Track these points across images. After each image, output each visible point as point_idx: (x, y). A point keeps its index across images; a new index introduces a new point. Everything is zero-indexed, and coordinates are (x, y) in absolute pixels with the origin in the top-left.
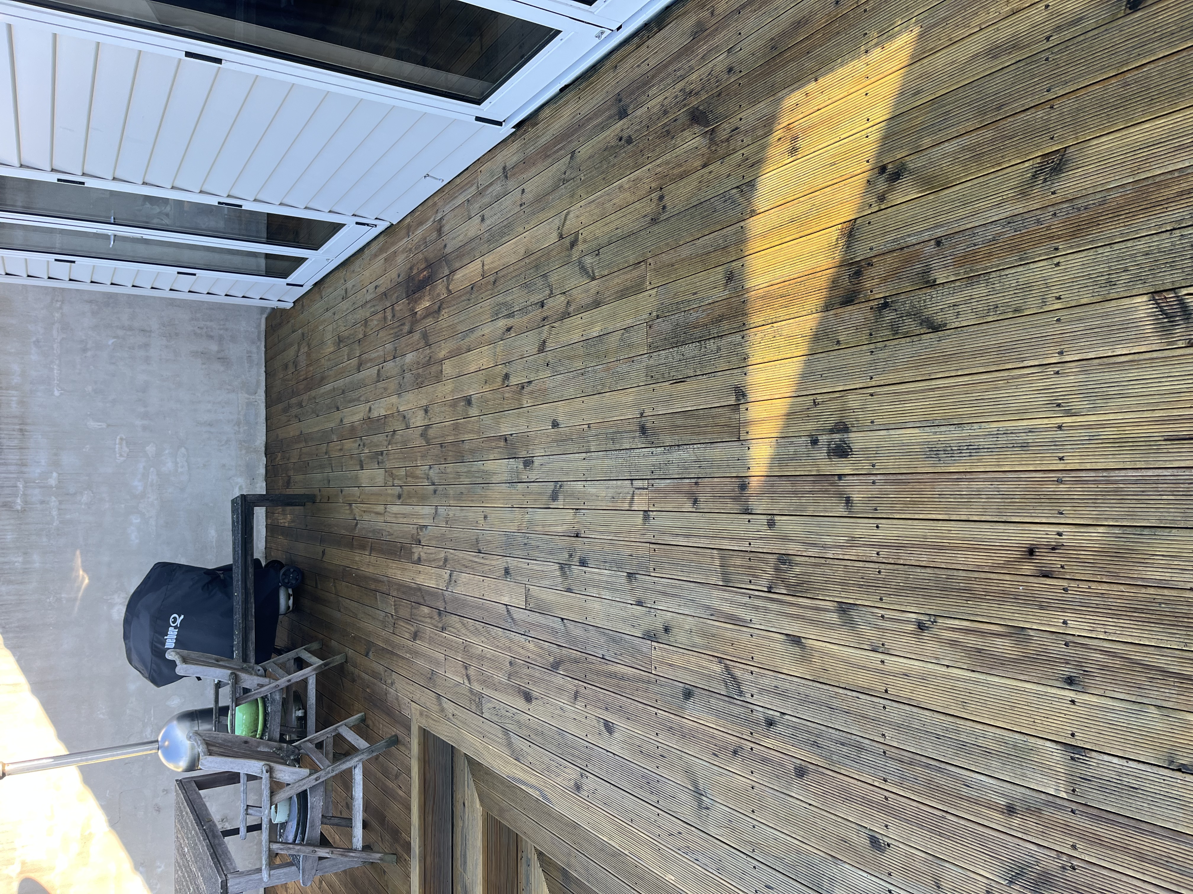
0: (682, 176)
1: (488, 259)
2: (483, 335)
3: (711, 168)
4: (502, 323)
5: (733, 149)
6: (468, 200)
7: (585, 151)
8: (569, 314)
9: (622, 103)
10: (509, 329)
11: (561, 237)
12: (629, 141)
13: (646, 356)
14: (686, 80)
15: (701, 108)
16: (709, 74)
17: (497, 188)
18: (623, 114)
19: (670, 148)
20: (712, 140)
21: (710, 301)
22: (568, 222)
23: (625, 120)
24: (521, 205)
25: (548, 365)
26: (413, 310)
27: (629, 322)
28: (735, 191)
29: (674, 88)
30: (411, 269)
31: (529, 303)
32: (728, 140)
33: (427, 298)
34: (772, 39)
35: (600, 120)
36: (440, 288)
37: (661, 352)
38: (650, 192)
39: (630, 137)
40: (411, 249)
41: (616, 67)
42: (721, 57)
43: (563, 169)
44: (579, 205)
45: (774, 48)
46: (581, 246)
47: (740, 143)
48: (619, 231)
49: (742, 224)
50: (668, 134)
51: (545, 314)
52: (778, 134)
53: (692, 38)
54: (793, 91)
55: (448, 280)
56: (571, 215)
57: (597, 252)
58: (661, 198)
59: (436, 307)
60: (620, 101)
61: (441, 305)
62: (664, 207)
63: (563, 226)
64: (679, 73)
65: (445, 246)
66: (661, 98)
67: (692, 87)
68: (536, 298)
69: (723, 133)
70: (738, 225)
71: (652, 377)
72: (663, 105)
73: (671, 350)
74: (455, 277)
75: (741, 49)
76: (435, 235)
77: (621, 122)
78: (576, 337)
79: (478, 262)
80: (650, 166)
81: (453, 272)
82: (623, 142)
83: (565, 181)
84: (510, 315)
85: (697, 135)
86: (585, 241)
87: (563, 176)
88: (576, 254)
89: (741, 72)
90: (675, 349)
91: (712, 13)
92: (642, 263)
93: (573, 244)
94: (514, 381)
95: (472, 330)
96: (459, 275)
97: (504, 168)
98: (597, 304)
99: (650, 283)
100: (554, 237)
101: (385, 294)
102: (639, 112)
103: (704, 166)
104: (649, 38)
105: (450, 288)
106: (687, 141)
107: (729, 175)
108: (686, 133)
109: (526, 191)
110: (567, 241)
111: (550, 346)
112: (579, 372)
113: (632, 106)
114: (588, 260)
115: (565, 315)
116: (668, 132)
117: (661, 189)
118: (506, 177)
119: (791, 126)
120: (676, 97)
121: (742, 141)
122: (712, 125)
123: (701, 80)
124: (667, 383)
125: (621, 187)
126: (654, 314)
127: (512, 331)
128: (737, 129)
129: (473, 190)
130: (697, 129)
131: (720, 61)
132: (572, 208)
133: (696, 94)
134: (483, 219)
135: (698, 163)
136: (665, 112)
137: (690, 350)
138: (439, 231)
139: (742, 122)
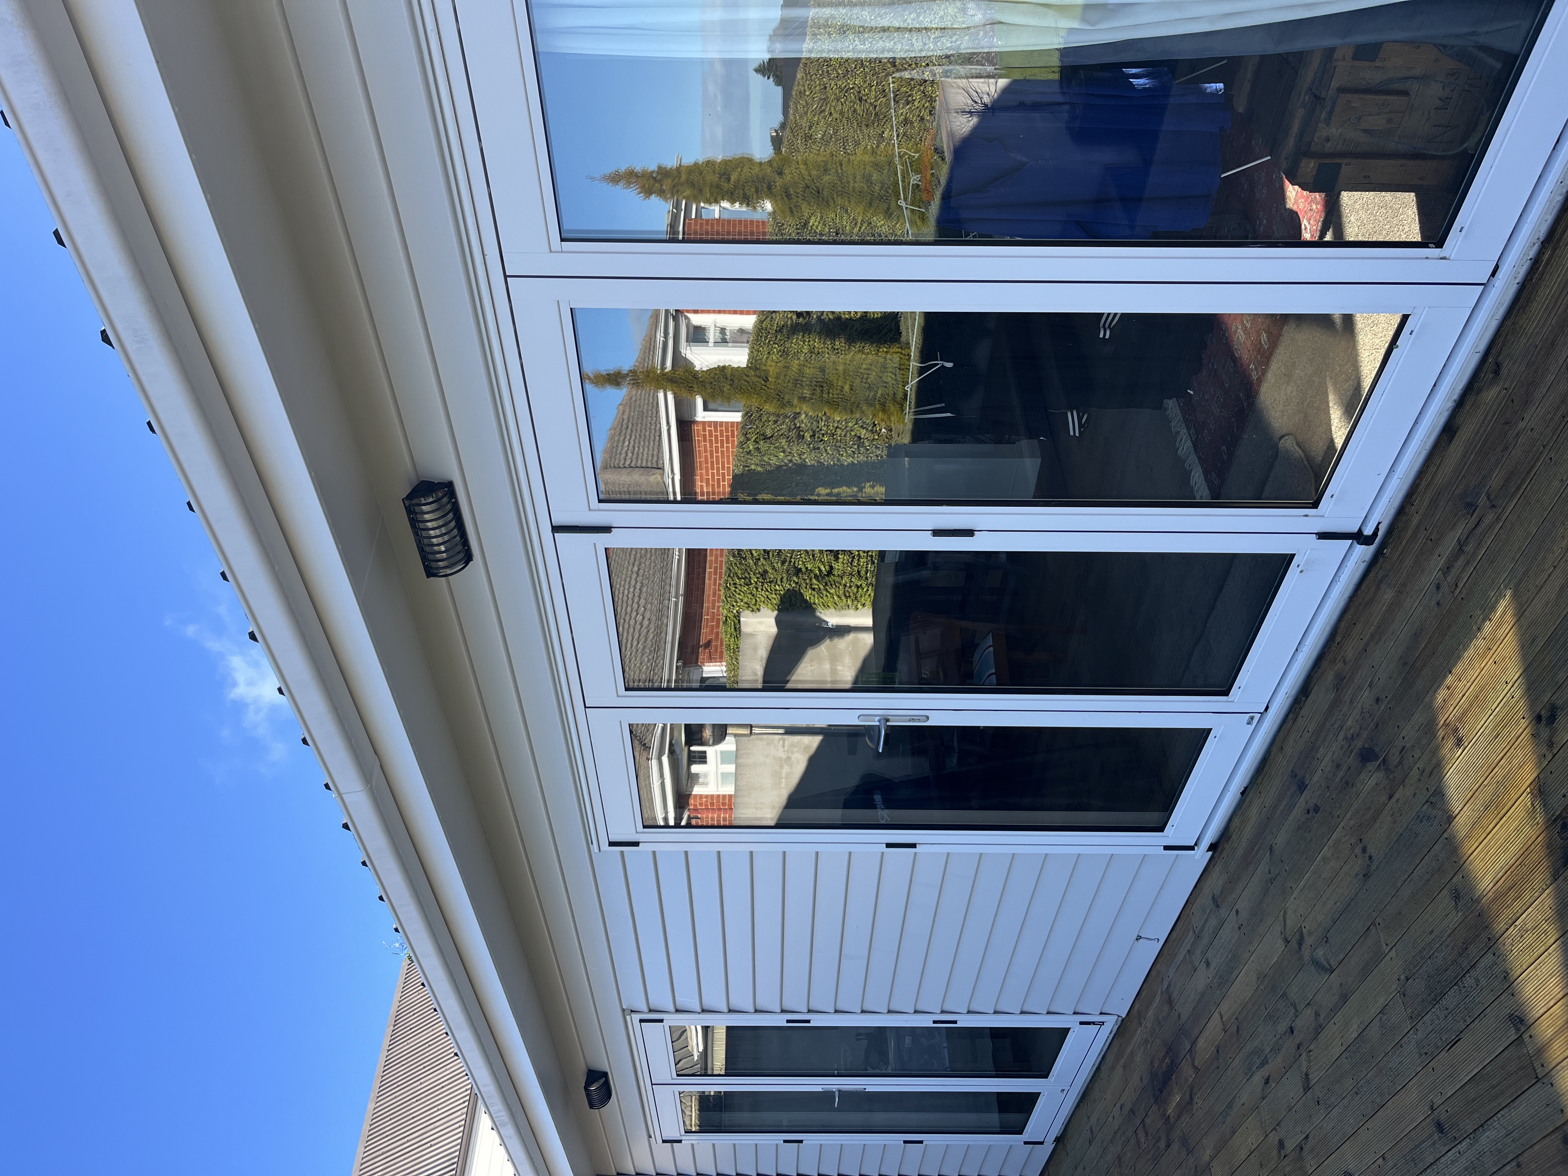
0: (1374, 819)
1: (1224, 1007)
2: (1243, 1104)
3: (1396, 796)
4: (1258, 1078)
5: (1408, 769)
6: (1189, 951)
7: (1280, 839)
8: (1320, 1026)
9: (1297, 778)
10: (1267, 1081)
11: (1287, 941)
12: (1316, 809)
13: (1411, 1032)
14: (1344, 728)
15: (1366, 746)
16: (1361, 713)
17: (1213, 922)
18: (1302, 787)
19: (1354, 797)
20: (1387, 770)
21: (1449, 932)
22: (1288, 922)
23: (1305, 792)
24: (1240, 928)
25: (1318, 1103)
26: (1165, 1115)
27: (1381, 1001)
28: (1425, 806)
29: (1337, 741)
30: (1152, 1062)
31: (1278, 1036)
32: (1400, 763)
33: (1175, 1090)
34: (1401, 657)
35: (1284, 803)
36: (1187, 1071)
37: (1425, 1018)
38: (1351, 849)
39: (1316, 805)
40: (1146, 1041)
41: (1282, 748)
42: (1365, 694)
43: (1267, 870)
44: (1292, 898)
45: (1405, 664)
46: (1309, 941)
47: (1411, 759)
48: (1338, 904)
49: (1445, 835)
50: (1347, 784)
51: (1298, 1041)
52: (1441, 733)
53: (1336, 690)
54: (1436, 691)
55: (1191, 1056)
56: (1289, 912)
57: (1325, 939)
58: (1364, 850)
59: (1188, 1095)
60: (1296, 776)
61: (1191, 1090)
62: (1370, 858)
63: (1285, 929)
64: (1336, 726)
65: (1179, 1015)
66: (1330, 755)
67: (1352, 731)
68: (1283, 1027)
69: (1394, 759)
70: (1442, 839)
71: (1426, 1053)
72: (1333, 761)
73: (1433, 1010)
74: (1198, 1046)
75: (1379, 679)
76: (1166, 1009)
77: (1304, 795)
78: (1337, 1051)
79: (1216, 1016)
80: (1342, 824)
81: (1194, 1043)
82: (1311, 813)
83: (1272, 881)
84: (1264, 1063)
85: (1372, 772)
86: (1310, 933)
87: (1269, 876)
88: (1306, 953)
89: (1386, 697)
90: (1437, 1006)
91: (1344, 662)
92: (1371, 927)
93: (1300, 944)
94: (1290, 1145)
95: (1230, 1106)
96: (1201, 1043)
97: (1213, 898)
98: (1344, 998)
99: (1387, 945)
100: (1280, 945)
101: (1132, 1111)
102: (1316, 778)
103: (1390, 797)
104: (1301, 709)
105: (1196, 1064)
106: (1366, 782)
107: (1415, 794)
108: (1363, 775)
109: (1239, 910)
110: (1294, 944)
111: (1314, 1078)
112: (1352, 1092)
113: (1307, 776)
114: (1320, 953)
115: (1319, 1029)
116: (1347, 783)
117: (1361, 840)
118: (1218, 906)
119: (1448, 721)
120: (1342, 747)
121: (1413, 757)
122: (1381, 756)
123: (1357, 721)
124: (1443, 1053)
125: (1324, 859)
126: (1403, 977)
127: (1270, 1080)
128: (1404, 747)
129: (1190, 937)
130: (1371, 766)
131: (1366, 697)
132: (1287, 905)
133: (1358, 735)
134: (1208, 964)
135: (1384, 798)
136: (1338, 766)
137: (1451, 999)
138: (1170, 1001)
139: (1406, 739)
